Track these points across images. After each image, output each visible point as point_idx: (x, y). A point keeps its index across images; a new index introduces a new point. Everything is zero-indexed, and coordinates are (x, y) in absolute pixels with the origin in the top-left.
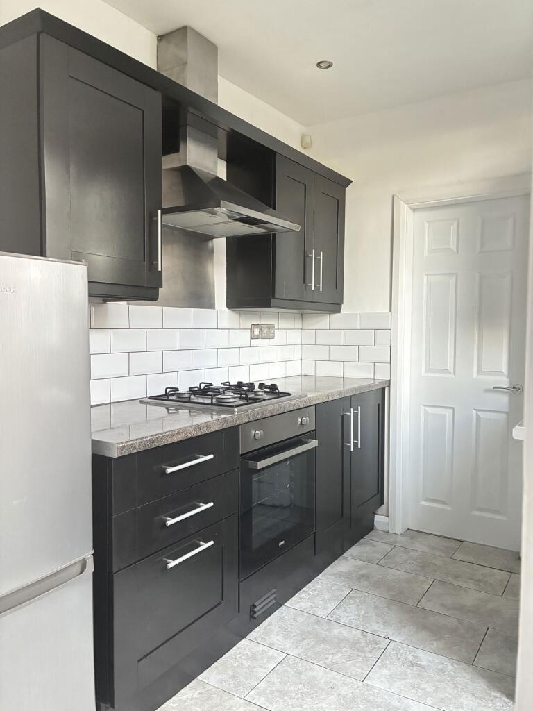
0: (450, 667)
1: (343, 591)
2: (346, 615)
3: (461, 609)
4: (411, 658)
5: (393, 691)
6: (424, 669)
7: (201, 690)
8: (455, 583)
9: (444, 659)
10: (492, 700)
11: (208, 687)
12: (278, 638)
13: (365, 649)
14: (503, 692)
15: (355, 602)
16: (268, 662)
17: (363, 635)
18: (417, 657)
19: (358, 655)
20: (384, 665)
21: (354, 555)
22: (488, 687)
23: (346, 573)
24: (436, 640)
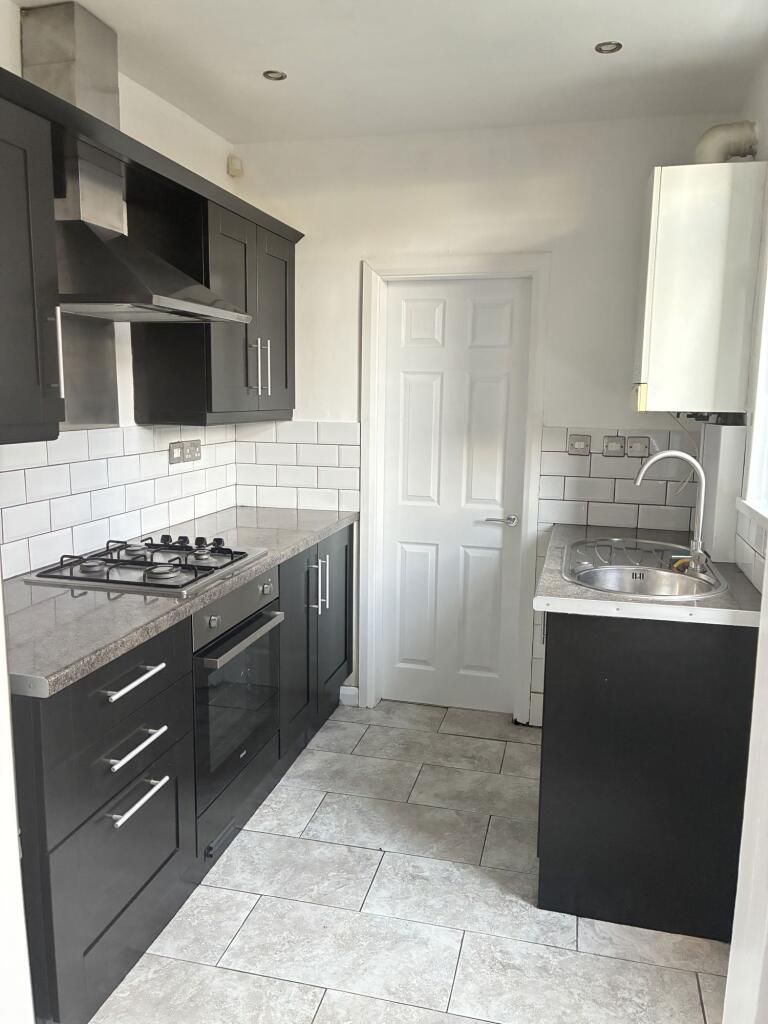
0: (457, 873)
1: (315, 797)
2: (325, 828)
3: (459, 797)
4: (411, 870)
5: (396, 916)
6: (427, 880)
7: (157, 967)
8: (447, 765)
9: (447, 864)
10: (508, 906)
11: (165, 962)
12: (244, 876)
13: (356, 868)
14: (517, 894)
15: (334, 809)
16: (238, 911)
17: (350, 851)
18: (418, 867)
19: (348, 879)
20: (381, 885)
21: (321, 745)
22: (501, 890)
23: (315, 772)
24: (436, 842)
